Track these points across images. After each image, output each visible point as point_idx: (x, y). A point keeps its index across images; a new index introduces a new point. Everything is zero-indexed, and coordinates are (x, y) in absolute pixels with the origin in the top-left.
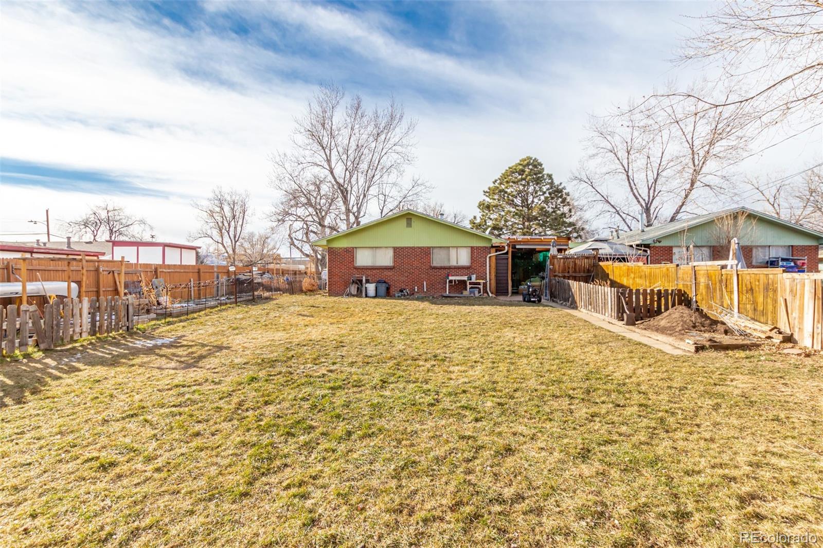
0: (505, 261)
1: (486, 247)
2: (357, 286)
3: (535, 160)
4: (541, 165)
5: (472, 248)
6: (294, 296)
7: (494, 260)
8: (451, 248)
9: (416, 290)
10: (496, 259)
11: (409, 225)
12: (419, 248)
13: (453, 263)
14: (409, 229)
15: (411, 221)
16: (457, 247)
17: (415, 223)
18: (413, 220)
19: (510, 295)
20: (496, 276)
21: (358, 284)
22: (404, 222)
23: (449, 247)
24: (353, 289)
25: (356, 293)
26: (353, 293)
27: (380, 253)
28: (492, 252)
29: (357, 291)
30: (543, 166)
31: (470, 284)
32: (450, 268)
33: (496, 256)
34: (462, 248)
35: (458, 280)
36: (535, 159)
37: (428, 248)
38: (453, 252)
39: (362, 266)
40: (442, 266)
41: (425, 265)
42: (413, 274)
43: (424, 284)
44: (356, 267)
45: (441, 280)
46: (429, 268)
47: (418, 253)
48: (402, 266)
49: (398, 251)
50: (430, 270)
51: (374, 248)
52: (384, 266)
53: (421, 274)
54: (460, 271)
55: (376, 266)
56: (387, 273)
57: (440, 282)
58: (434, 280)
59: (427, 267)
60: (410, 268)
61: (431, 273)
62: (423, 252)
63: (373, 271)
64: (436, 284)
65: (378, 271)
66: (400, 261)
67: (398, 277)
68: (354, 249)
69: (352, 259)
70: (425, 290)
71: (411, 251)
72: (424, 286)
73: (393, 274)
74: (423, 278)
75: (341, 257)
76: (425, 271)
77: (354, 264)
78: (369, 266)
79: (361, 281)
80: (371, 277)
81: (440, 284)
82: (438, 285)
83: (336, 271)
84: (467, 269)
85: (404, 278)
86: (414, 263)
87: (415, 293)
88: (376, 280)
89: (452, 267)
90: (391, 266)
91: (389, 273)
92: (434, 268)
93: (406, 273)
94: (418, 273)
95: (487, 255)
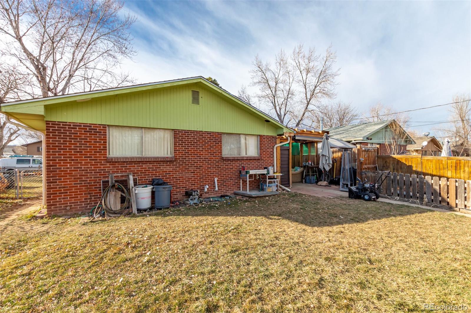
0: (287, 152)
1: (273, 137)
5: (261, 136)
7: (279, 149)
8: (241, 136)
9: (206, 190)
10: (281, 149)
11: (196, 100)
12: (208, 133)
13: (243, 154)
14: (195, 106)
15: (198, 95)
16: (246, 135)
17: (203, 98)
18: (200, 93)
21: (120, 189)
22: (188, 96)
23: (239, 134)
25: (118, 207)
27: (152, 137)
28: (278, 142)
33: (281, 146)
34: (249, 136)
37: (219, 133)
38: (243, 140)
39: (123, 158)
40: (234, 157)
41: (215, 156)
42: (201, 168)
43: (214, 181)
44: (112, 159)
45: (232, 174)
46: (220, 160)
47: (206, 139)
48: (187, 157)
49: (181, 136)
50: (221, 162)
51: (143, 129)
52: (161, 158)
53: (211, 168)
54: (251, 163)
55: (149, 158)
56: (165, 168)
57: (231, 178)
58: (225, 175)
59: (218, 158)
60: (197, 160)
61: (222, 166)
62: (213, 140)
63: (143, 166)
64: (227, 180)
65: (151, 166)
66: (183, 150)
67: (181, 173)
68: (106, 128)
69: (102, 145)
70: (217, 189)
71: (198, 137)
72: (215, 183)
73: (174, 169)
74: (214, 173)
75: (78, 142)
76: (215, 164)
77: (106, 155)
78: (136, 158)
79: (125, 183)
80: (139, 175)
81: (232, 179)
82: (229, 182)
83: (68, 168)
84: (257, 161)
85: (190, 175)
86: (201, 153)
87: (203, 194)
88: (147, 179)
89: (244, 159)
90: (171, 158)
91: (168, 168)
92: (226, 160)
93: (192, 167)
94: (207, 166)
95: (274, 145)
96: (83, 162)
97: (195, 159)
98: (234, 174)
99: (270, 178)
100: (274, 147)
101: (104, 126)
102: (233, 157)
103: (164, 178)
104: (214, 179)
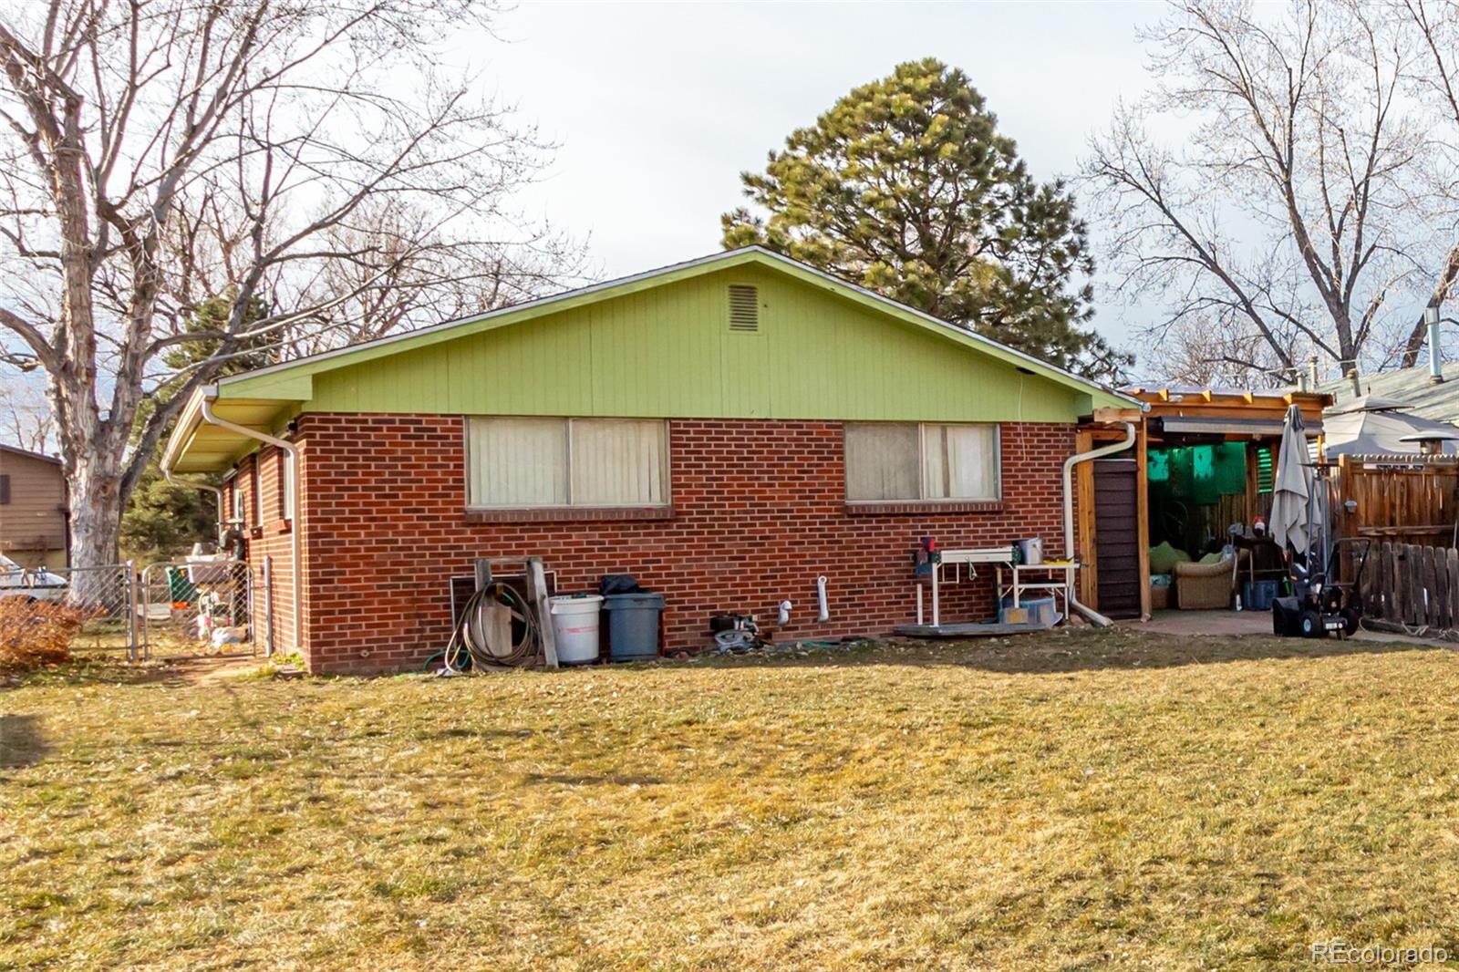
0: (1125, 484)
1: (1058, 427)
2: (508, 613)
5: (1006, 427)
7: (1087, 475)
8: (922, 428)
9: (785, 616)
10: (1095, 474)
11: (744, 317)
12: (791, 424)
13: (933, 493)
14: (744, 337)
15: (754, 299)
16: (944, 425)
17: (772, 311)
18: (761, 298)
19: (1146, 615)
20: (1097, 543)
21: (510, 602)
22: (720, 304)
23: (913, 425)
25: (509, 649)
26: (492, 652)
27: (598, 444)
28: (1081, 445)
29: (517, 640)
31: (1022, 578)
32: (926, 513)
33: (1096, 461)
34: (957, 429)
35: (976, 567)
37: (831, 424)
38: (929, 442)
39: (513, 512)
40: (893, 507)
41: (818, 504)
42: (767, 542)
43: (817, 588)
44: (480, 516)
45: (887, 565)
46: (836, 517)
47: (785, 446)
48: (716, 506)
49: (693, 439)
50: (840, 523)
51: (571, 424)
52: (628, 510)
53: (803, 543)
54: (963, 526)
55: (590, 511)
56: (641, 542)
57: (883, 578)
58: (858, 567)
59: (830, 510)
60: (752, 518)
61: (845, 536)
62: (810, 446)
63: (570, 537)
64: (866, 586)
65: (596, 535)
66: (703, 486)
67: (696, 560)
68: (460, 423)
69: (451, 473)
70: (825, 614)
71: (756, 439)
72: (817, 595)
73: (671, 547)
74: (814, 562)
75: (387, 467)
76: (819, 530)
77: (462, 503)
78: (551, 511)
80: (559, 565)
81: (886, 584)
82: (875, 591)
83: (361, 542)
84: (990, 519)
85: (727, 565)
86: (768, 494)
87: (777, 630)
88: (584, 579)
89: (933, 511)
90: (663, 510)
91: (649, 544)
92: (860, 515)
93: (735, 539)
94: (787, 537)
95: (1066, 459)
96: (401, 524)
97: (746, 512)
98: (894, 565)
99: (1026, 577)
100: (1062, 464)
101: (458, 420)
102: (886, 506)
103: (638, 576)
104: (816, 581)
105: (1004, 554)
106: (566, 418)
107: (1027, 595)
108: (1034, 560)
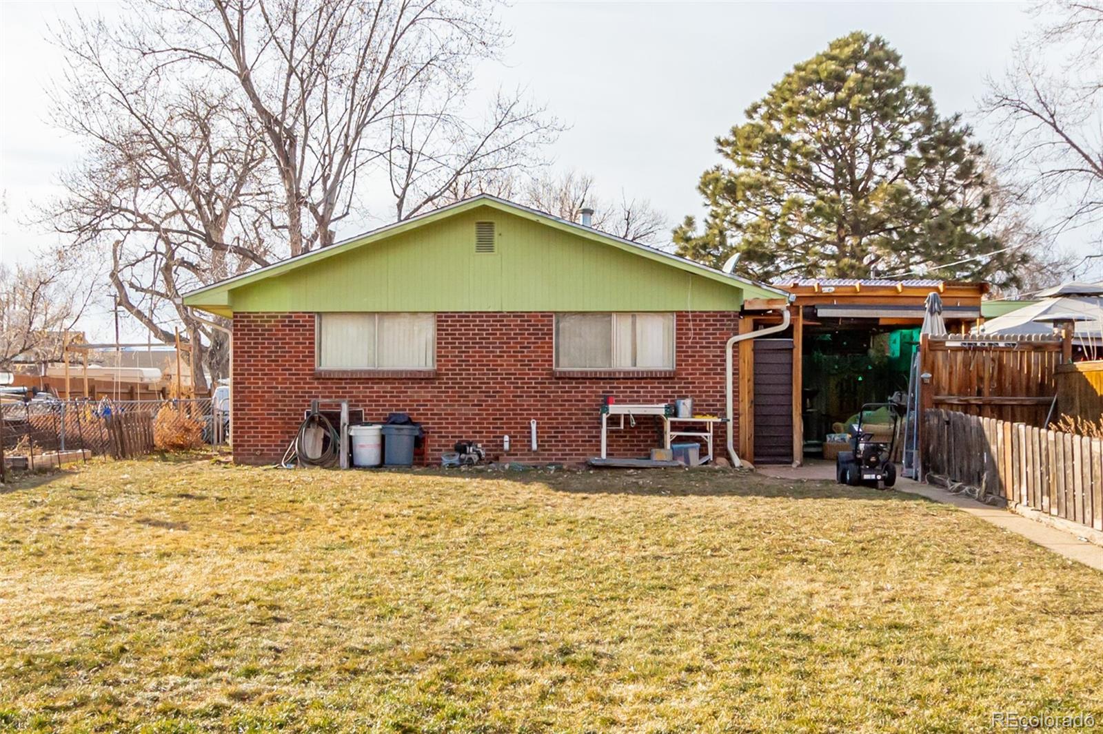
0: (783, 358)
1: (723, 314)
2: (322, 432)
3: (878, 44)
4: (895, 59)
5: (680, 315)
6: (126, 463)
7: (747, 353)
8: (614, 316)
9: (506, 446)
10: (755, 351)
11: (485, 243)
12: (517, 315)
13: (622, 362)
14: (486, 257)
15: (492, 231)
16: (633, 314)
17: (503, 238)
18: (496, 226)
19: (797, 462)
20: (756, 405)
21: (326, 428)
22: (469, 234)
23: (609, 314)
24: (311, 442)
25: (318, 454)
26: (309, 455)
27: (395, 330)
28: (741, 329)
29: (324, 450)
30: (902, 63)
31: (675, 427)
32: (611, 378)
33: (755, 340)
34: (644, 316)
35: (637, 417)
36: (878, 40)
37: (547, 315)
38: (621, 328)
39: (339, 372)
40: (586, 373)
41: (533, 369)
42: (497, 395)
43: (530, 428)
44: (320, 374)
45: (583, 414)
46: (547, 379)
47: (512, 330)
48: (464, 370)
49: (451, 326)
50: (549, 383)
51: (377, 316)
52: (406, 372)
53: (522, 396)
54: (643, 388)
55: (383, 372)
56: (416, 392)
57: (580, 423)
58: (561, 414)
59: (542, 374)
60: (488, 379)
61: (552, 392)
62: (529, 330)
63: (373, 388)
64: (567, 428)
65: (388, 387)
66: (456, 356)
67: (450, 405)
68: (313, 317)
69: (307, 348)
70: (534, 446)
71: (491, 325)
72: (530, 433)
73: (435, 396)
74: (530, 410)
75: (274, 344)
76: (534, 388)
77: (313, 365)
78: (361, 372)
79: (335, 418)
80: (366, 406)
81: (582, 428)
82: (573, 432)
83: (259, 388)
84: (663, 383)
85: (470, 410)
86: (499, 363)
87: (502, 455)
88: (381, 414)
89: (617, 376)
90: (429, 372)
91: (424, 394)
92: (564, 378)
93: (475, 392)
94: (512, 392)
95: (728, 339)
96: (280, 377)
97: (484, 374)
98: (588, 414)
99: (677, 427)
100: (726, 343)
101: (311, 315)
102: (582, 372)
103: (412, 414)
104: (529, 423)
105: (659, 409)
106: (374, 313)
107: (678, 440)
108: (685, 414)
